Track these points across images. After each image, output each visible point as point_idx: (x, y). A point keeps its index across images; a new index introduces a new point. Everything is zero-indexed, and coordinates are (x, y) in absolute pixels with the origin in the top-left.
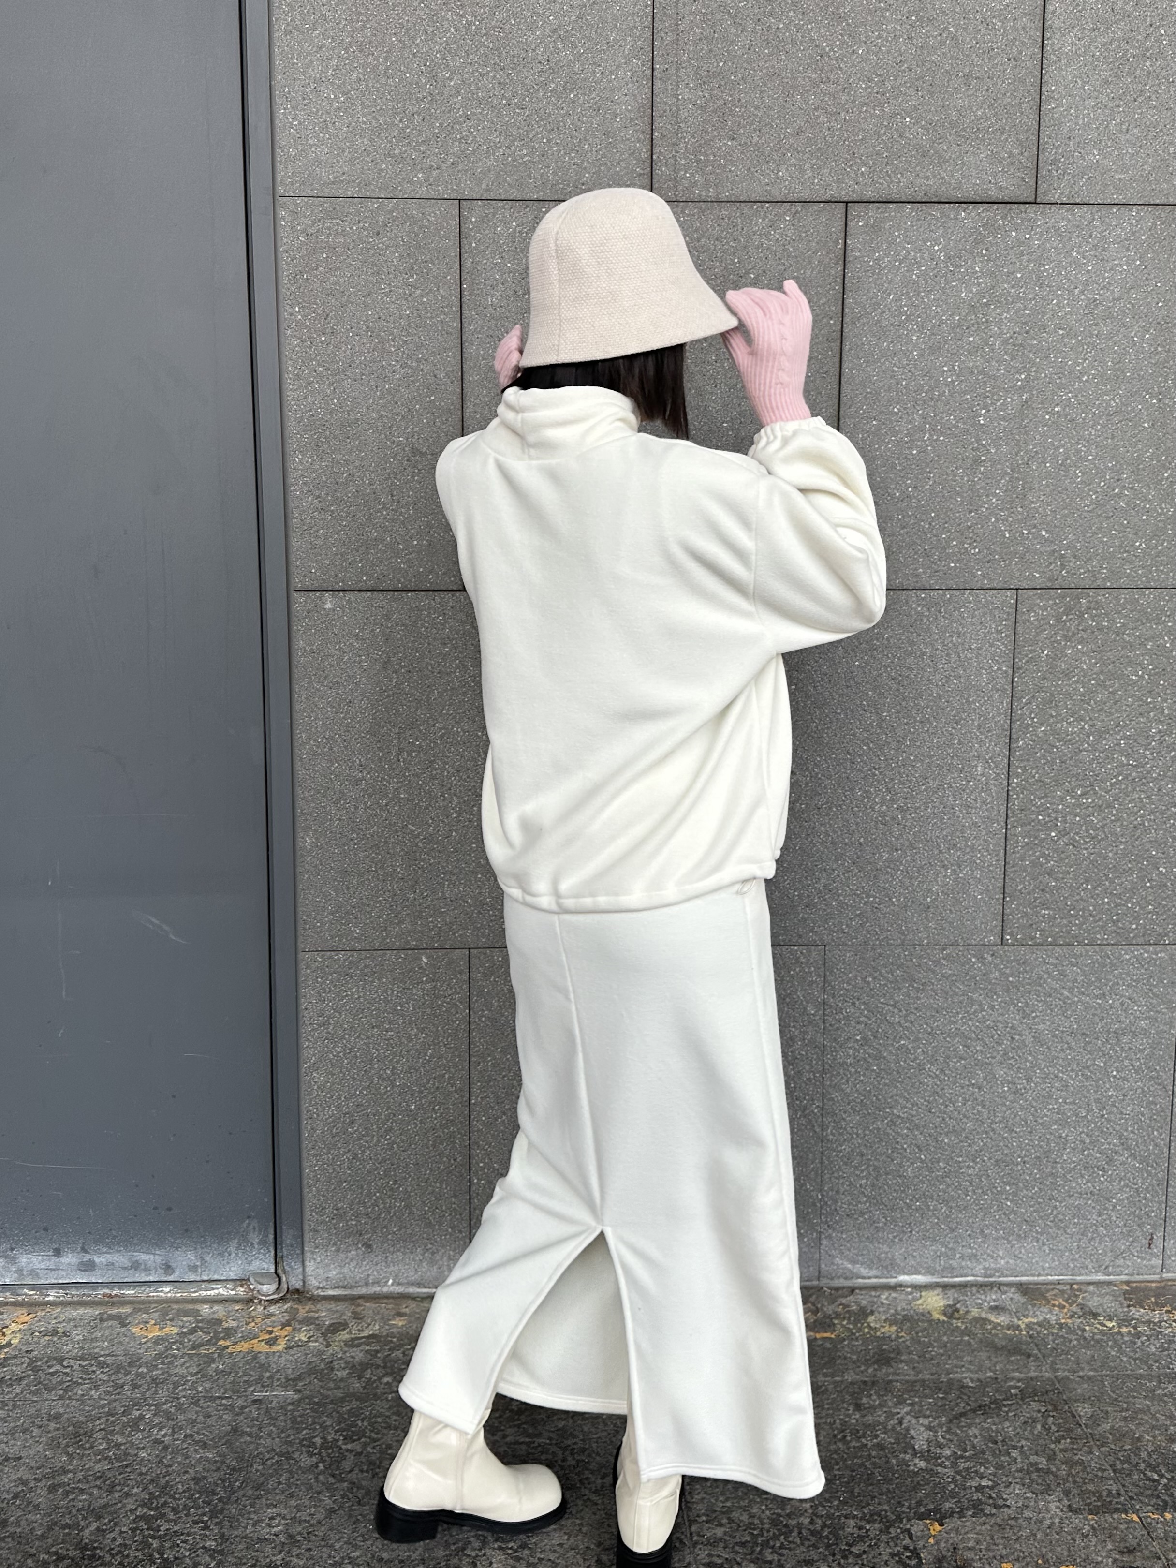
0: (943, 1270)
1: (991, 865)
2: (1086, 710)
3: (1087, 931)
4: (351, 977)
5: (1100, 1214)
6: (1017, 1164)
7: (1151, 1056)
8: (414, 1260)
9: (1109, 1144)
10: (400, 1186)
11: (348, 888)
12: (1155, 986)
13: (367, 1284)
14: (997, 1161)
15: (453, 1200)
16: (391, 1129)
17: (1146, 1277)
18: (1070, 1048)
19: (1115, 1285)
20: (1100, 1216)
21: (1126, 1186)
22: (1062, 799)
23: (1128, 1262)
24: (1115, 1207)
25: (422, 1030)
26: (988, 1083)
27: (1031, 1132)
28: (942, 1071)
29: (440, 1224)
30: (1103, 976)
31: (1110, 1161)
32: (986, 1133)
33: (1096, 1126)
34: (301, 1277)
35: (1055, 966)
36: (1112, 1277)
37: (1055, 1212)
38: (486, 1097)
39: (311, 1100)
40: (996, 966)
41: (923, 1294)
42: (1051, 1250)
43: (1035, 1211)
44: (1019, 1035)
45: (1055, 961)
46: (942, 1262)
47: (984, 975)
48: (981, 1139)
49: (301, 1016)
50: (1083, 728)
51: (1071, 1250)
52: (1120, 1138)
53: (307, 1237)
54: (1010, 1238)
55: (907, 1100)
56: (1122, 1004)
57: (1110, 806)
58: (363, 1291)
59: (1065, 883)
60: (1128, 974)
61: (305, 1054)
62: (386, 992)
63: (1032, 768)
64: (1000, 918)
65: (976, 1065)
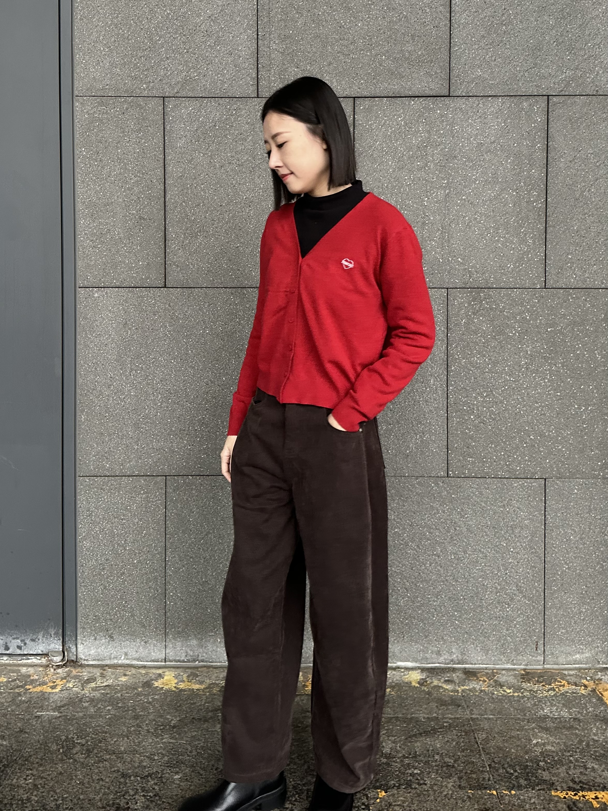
0: (421, 660)
1: (441, 433)
2: (486, 351)
3: (493, 470)
4: (104, 490)
5: (507, 630)
6: (461, 600)
7: (531, 541)
8: (135, 645)
9: (511, 589)
10: (129, 604)
11: (103, 443)
12: (532, 501)
13: (110, 659)
14: (449, 598)
15: (156, 613)
16: (124, 573)
17: (535, 667)
18: (487, 535)
19: (518, 671)
20: (507, 631)
21: (522, 614)
22: (476, 398)
23: (524, 658)
24: (515, 626)
25: (141, 520)
26: (443, 554)
27: (467, 582)
28: (418, 546)
29: (150, 626)
30: (503, 495)
31: (512, 599)
32: (443, 582)
33: (503, 579)
34: (75, 653)
35: (477, 489)
36: (516, 666)
37: (482, 628)
38: (175, 557)
39: (82, 556)
40: (445, 488)
41: (410, 672)
42: (481, 649)
43: (471, 627)
44: (459, 527)
45: (477, 487)
46: (421, 655)
47: (439, 493)
48: (441, 585)
49: (77, 510)
50: (485, 361)
51: (492, 650)
52: (517, 587)
53: (79, 631)
54: (458, 642)
55: (400, 563)
56: (514, 511)
57: (502, 402)
58: (108, 662)
59: (480, 444)
60: (517, 495)
61: (79, 531)
62: (122, 498)
63: (459, 381)
64: (446, 462)
65: (436, 543)
